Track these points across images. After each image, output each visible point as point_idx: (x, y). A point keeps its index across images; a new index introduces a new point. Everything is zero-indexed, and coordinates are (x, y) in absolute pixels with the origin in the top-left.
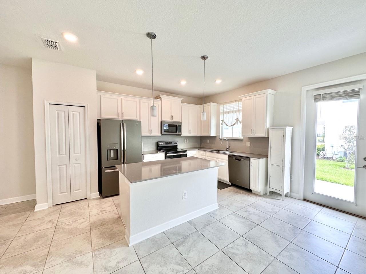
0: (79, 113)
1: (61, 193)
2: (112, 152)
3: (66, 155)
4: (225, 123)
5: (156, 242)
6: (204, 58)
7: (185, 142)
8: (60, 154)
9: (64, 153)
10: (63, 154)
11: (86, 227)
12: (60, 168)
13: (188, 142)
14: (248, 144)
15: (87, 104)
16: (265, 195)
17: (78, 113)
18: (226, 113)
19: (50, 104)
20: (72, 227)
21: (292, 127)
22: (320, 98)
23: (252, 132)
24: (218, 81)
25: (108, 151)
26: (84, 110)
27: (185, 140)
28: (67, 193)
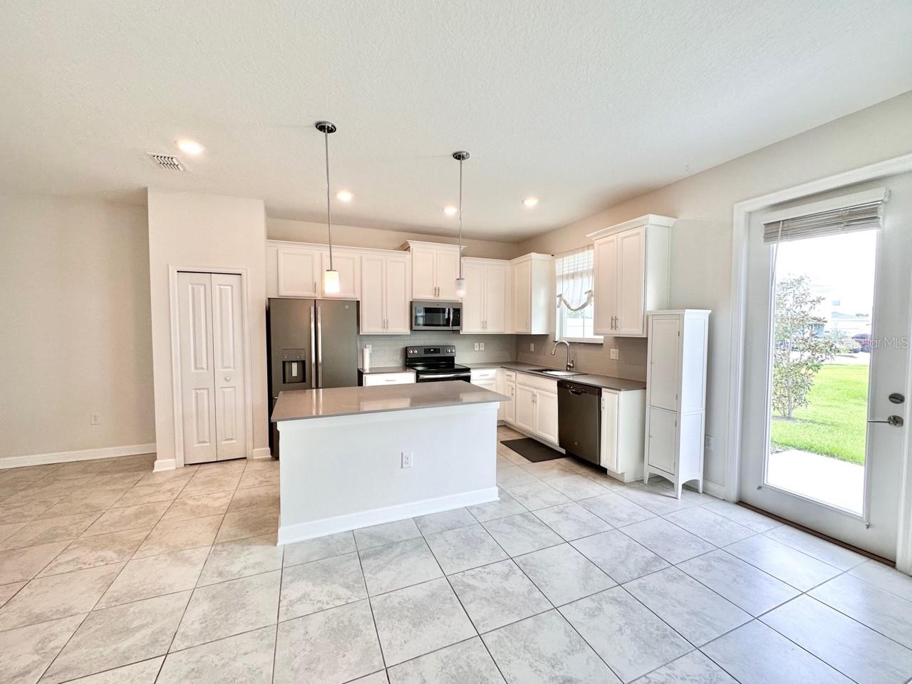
0: (232, 286)
1: (200, 442)
2: (295, 366)
3: (208, 369)
4: (565, 302)
5: (329, 545)
6: (458, 156)
7: (477, 349)
8: (198, 366)
9: (205, 366)
10: (202, 368)
11: (222, 506)
12: (197, 394)
13: (482, 349)
14: (614, 354)
15: (246, 270)
16: (638, 483)
17: (229, 287)
18: (568, 276)
19: (178, 272)
20: (200, 503)
21: (710, 311)
22: (778, 231)
23: (614, 325)
24: (531, 203)
25: (287, 364)
26: (241, 281)
27: (476, 344)
28: (210, 442)
